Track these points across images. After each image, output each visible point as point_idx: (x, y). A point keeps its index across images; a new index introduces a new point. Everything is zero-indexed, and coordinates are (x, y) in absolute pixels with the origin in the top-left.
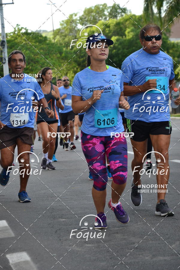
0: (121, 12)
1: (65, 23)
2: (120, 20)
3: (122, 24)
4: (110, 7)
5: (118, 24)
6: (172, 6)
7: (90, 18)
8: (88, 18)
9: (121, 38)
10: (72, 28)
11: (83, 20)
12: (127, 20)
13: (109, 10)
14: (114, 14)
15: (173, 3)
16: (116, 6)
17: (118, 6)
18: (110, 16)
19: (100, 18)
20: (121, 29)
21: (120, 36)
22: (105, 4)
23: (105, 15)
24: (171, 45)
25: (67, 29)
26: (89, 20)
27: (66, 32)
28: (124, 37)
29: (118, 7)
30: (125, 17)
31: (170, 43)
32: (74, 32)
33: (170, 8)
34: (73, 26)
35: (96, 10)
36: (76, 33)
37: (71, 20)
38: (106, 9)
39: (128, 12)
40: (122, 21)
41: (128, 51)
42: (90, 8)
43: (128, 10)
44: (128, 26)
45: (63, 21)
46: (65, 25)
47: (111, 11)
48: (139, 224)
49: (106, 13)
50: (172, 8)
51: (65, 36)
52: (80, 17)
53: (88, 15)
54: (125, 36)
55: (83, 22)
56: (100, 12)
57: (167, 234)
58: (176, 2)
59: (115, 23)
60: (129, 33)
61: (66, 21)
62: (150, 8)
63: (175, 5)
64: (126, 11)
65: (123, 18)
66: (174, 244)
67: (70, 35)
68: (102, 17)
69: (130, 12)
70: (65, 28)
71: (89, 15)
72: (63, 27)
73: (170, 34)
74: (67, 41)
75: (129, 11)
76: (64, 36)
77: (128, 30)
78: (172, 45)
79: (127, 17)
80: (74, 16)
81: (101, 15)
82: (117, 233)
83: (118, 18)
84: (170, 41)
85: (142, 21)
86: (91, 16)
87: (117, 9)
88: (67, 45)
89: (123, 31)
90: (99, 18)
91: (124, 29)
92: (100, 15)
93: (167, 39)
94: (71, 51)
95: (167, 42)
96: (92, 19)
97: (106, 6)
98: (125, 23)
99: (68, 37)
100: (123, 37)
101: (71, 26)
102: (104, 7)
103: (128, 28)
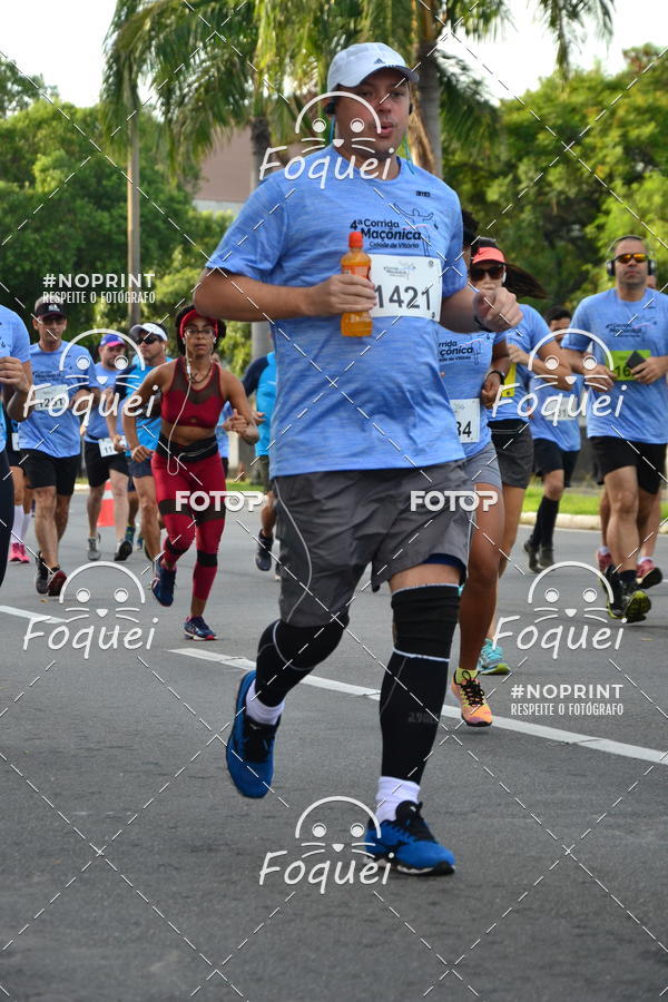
0: (19, 93)
2: (17, 120)
3: (24, 136)
5: (7, 134)
6: (207, 82)
9: (15, 186)
12: (39, 124)
15: (213, 71)
17: (12, 67)
20: (17, 155)
21: (14, 181)
24: (197, 225)
28: (27, 184)
29: (9, 73)
30: (37, 110)
31: (194, 218)
33: (202, 90)
39: (45, 93)
40: (20, 125)
41: (37, 237)
43: (46, 88)
44: (42, 144)
48: (38, 883)
50: (207, 91)
54: (33, 181)
57: (137, 924)
58: (223, 68)
60: (44, 170)
62: (126, 85)
63: (220, 79)
64: (41, 91)
65: (27, 116)
66: (160, 958)
69: (55, 95)
73: (194, 186)
75: (49, 91)
77: (42, 161)
78: (202, 223)
79: (43, 113)
83: (9, 114)
84: (194, 209)
85: (97, 131)
87: (6, 80)
89: (24, 162)
91: (28, 156)
93: (187, 201)
95: (186, 212)
98: (35, 136)
100: (22, 187)
103: (44, 154)
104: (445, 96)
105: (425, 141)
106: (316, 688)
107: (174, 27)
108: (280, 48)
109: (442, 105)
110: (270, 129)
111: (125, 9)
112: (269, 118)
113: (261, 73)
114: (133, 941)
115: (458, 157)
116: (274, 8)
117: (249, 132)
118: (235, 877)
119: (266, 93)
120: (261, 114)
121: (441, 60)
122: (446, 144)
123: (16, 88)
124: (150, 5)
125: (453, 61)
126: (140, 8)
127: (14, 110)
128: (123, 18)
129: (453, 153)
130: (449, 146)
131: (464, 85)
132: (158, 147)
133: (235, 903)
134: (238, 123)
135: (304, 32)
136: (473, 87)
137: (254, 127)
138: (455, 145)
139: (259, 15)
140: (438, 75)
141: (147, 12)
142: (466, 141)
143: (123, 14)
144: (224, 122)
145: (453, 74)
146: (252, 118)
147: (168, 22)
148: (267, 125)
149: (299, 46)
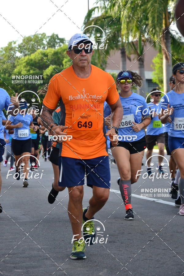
0: (59, 42)
1: (4, 50)
2: (59, 49)
3: (60, 53)
4: (49, 37)
5: (56, 54)
6: (109, 38)
7: (29, 46)
8: (27, 47)
9: (58, 67)
10: (11, 55)
11: (22, 48)
12: (64, 50)
13: (48, 40)
14: (52, 44)
15: (110, 35)
16: (55, 36)
17: (57, 36)
18: (49, 45)
19: (39, 47)
20: (59, 58)
21: (58, 65)
22: (44, 34)
23: (43, 44)
25: (6, 56)
26: (27, 48)
27: (5, 59)
28: (61, 66)
29: (56, 37)
30: (63, 47)
32: (12, 59)
33: (108, 40)
34: (12, 53)
35: (35, 39)
36: (15, 61)
37: (10, 47)
38: (45, 38)
39: (66, 42)
40: (59, 51)
42: (29, 37)
43: (66, 41)
44: (65, 56)
45: (2, 48)
46: (4, 52)
47: (49, 40)
48: (69, 251)
49: (45, 42)
51: (4, 63)
52: (18, 45)
53: (26, 43)
54: (63, 65)
55: (22, 50)
56: (38, 41)
58: (113, 35)
59: (53, 52)
60: (66, 62)
61: (4, 48)
63: (112, 37)
64: (65, 42)
65: (61, 48)
66: (102, 271)
67: (8, 62)
68: (40, 46)
70: (3, 54)
71: (28, 43)
72: (2, 53)
73: (106, 66)
74: (6, 68)
76: (2, 63)
77: (65, 60)
79: (65, 47)
80: (13, 44)
81: (40, 43)
82: (47, 259)
83: (56, 48)
86: (29, 45)
87: (56, 39)
88: (5, 72)
89: (60, 60)
90: (37, 47)
91: (62, 59)
92: (38, 44)
94: (9, 77)
96: (30, 48)
97: (45, 35)
98: (63, 53)
99: (6, 64)
100: (60, 67)
101: (9, 53)
102: (43, 37)
103: (66, 58)
104: (172, 41)
105: (167, 53)
106: (141, 199)
107: (100, 24)
108: (128, 29)
109: (172, 43)
110: (126, 50)
111: (87, 19)
112: (125, 48)
113: (123, 35)
114: (95, 267)
115: (176, 57)
116: (126, 18)
117: (120, 52)
118: (121, 249)
119: (124, 41)
120: (123, 46)
121: (171, 31)
122: (172, 54)
123: (58, 41)
124: (93, 18)
125: (174, 31)
126: (91, 19)
127: (58, 47)
128: (86, 21)
129: (174, 56)
130: (173, 54)
131: (177, 38)
132: (95, 55)
133: (121, 256)
134: (117, 49)
135: (134, 24)
136: (180, 38)
137: (121, 50)
138: (175, 54)
139: (122, 20)
140: (170, 35)
141: (93, 20)
142: (178, 53)
143: (86, 20)
144: (113, 49)
145: (174, 35)
146: (121, 48)
147: (99, 23)
148: (125, 49)
149: (133, 28)
